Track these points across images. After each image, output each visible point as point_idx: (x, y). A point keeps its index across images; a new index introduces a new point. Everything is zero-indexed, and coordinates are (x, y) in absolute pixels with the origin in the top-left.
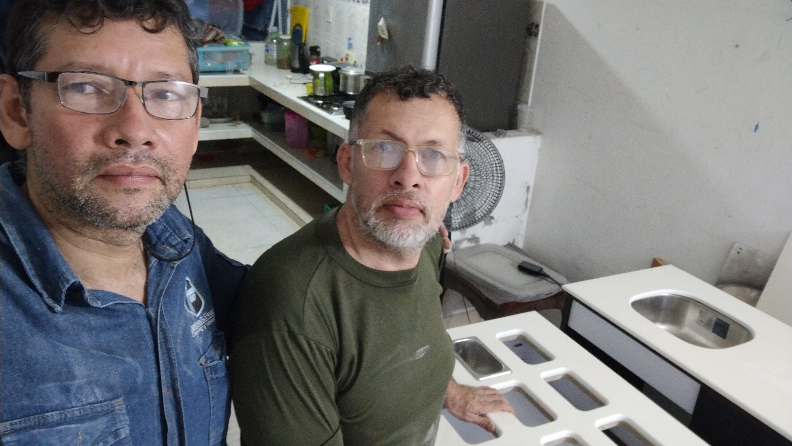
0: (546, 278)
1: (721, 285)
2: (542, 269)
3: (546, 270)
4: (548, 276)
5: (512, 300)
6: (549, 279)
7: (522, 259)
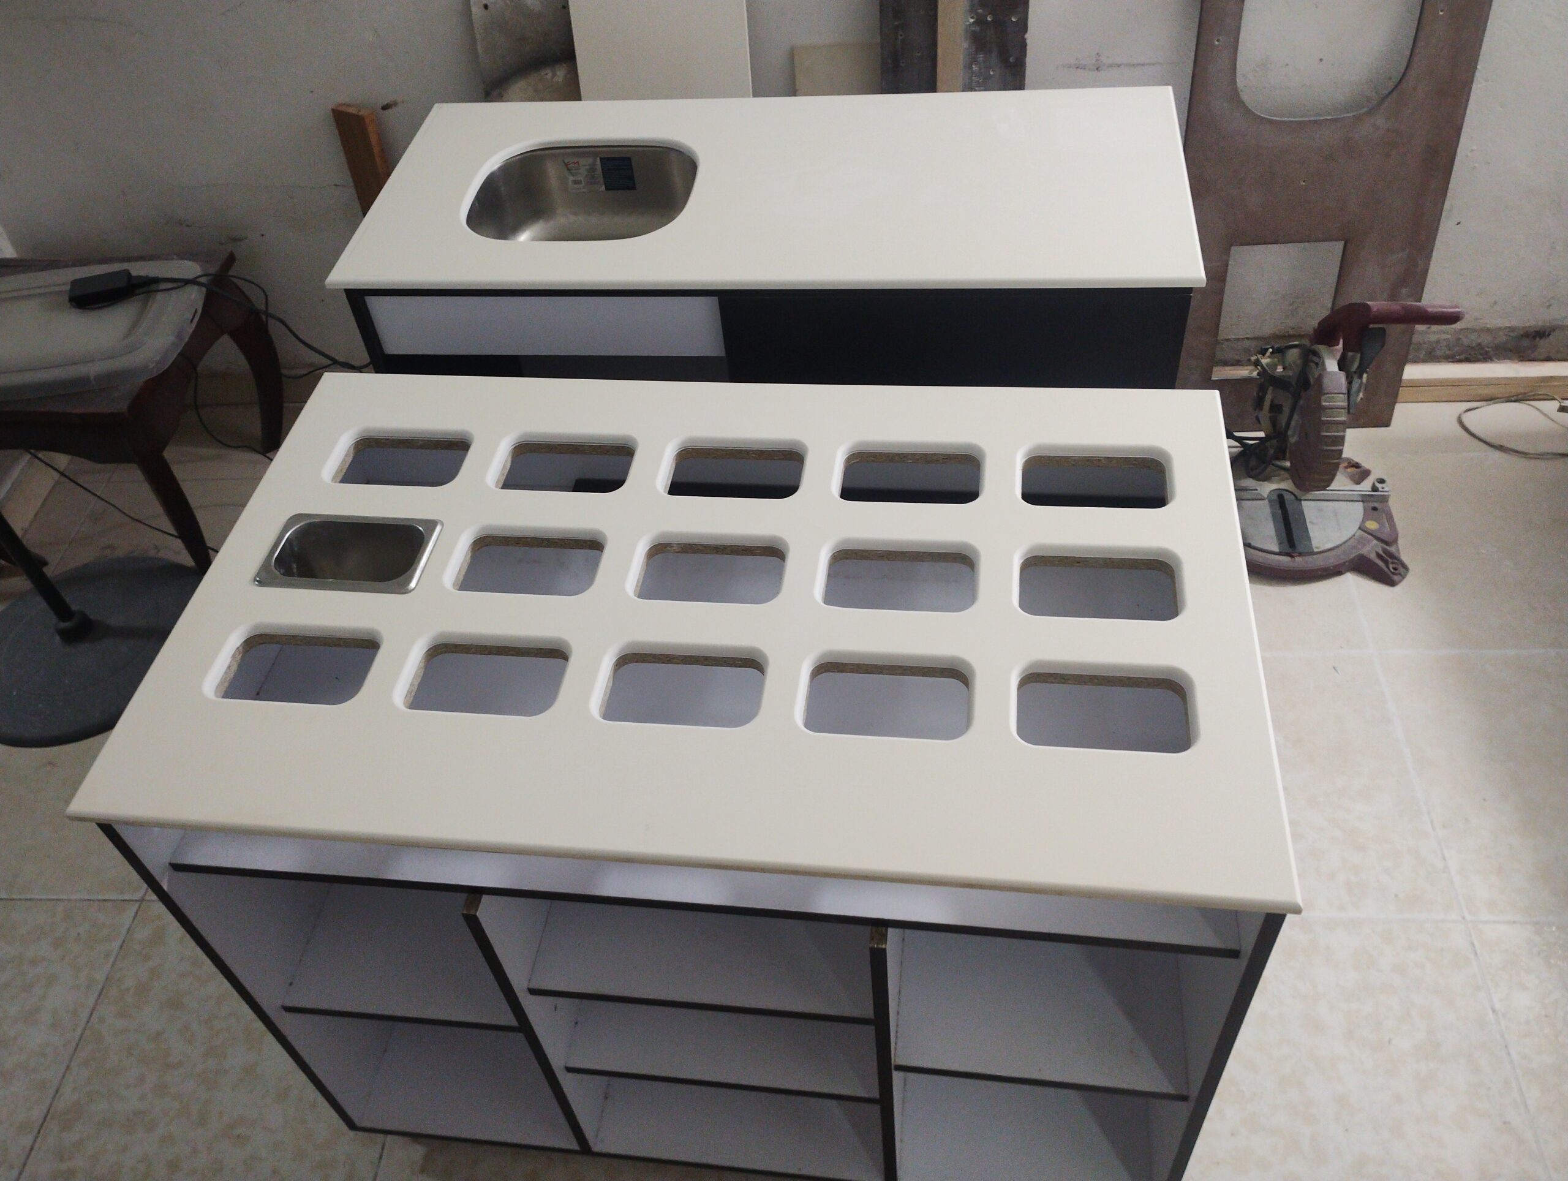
0: (154, 287)
1: (495, 93)
2: (127, 273)
3: (139, 270)
4: (156, 280)
5: (141, 381)
6: (163, 286)
7: (65, 277)
